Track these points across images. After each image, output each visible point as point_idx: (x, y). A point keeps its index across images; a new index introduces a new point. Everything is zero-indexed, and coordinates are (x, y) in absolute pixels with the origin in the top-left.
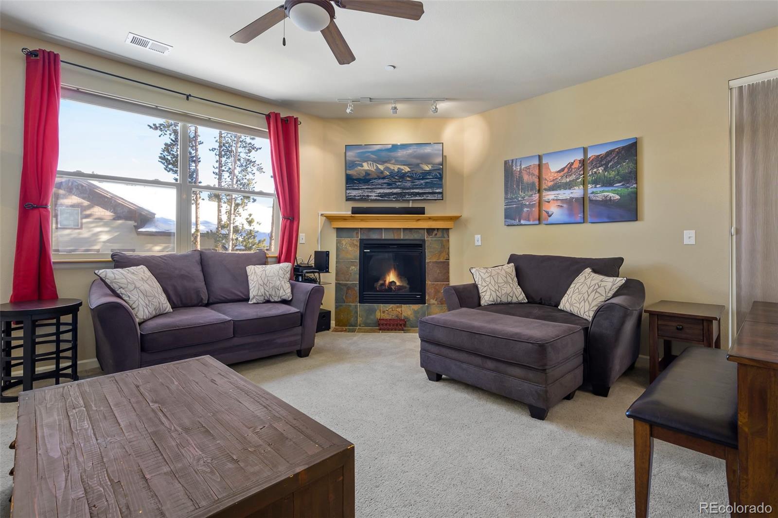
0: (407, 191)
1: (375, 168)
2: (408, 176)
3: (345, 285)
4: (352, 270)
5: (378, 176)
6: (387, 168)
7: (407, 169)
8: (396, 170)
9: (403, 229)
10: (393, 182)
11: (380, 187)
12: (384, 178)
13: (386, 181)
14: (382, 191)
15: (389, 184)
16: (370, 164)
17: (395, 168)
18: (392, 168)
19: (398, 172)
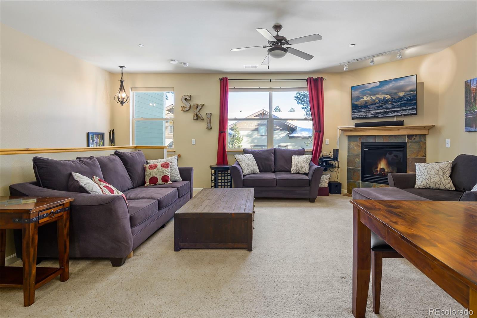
0: (389, 110)
1: (370, 99)
2: (390, 101)
3: (353, 169)
4: (357, 161)
5: (372, 103)
6: (377, 98)
7: (389, 97)
8: (382, 98)
9: (390, 135)
10: (381, 105)
11: (373, 109)
12: (375, 104)
13: (376, 105)
14: (374, 112)
15: (378, 107)
16: (368, 97)
17: (381, 97)
18: (380, 97)
19: (384, 99)
